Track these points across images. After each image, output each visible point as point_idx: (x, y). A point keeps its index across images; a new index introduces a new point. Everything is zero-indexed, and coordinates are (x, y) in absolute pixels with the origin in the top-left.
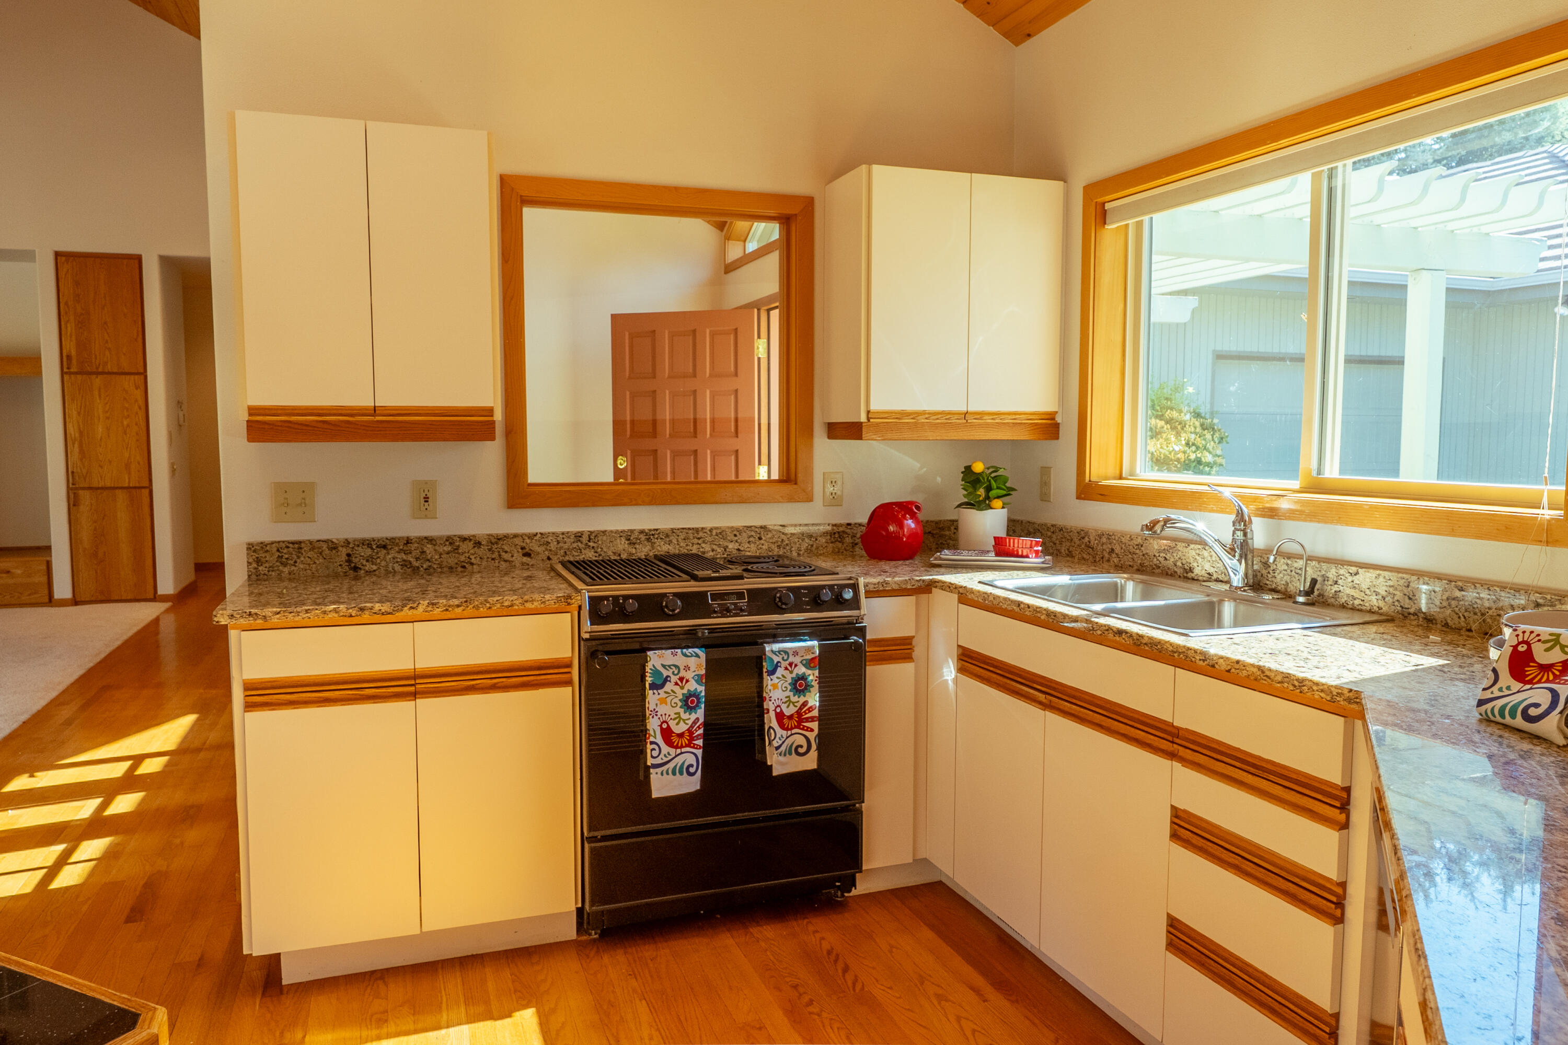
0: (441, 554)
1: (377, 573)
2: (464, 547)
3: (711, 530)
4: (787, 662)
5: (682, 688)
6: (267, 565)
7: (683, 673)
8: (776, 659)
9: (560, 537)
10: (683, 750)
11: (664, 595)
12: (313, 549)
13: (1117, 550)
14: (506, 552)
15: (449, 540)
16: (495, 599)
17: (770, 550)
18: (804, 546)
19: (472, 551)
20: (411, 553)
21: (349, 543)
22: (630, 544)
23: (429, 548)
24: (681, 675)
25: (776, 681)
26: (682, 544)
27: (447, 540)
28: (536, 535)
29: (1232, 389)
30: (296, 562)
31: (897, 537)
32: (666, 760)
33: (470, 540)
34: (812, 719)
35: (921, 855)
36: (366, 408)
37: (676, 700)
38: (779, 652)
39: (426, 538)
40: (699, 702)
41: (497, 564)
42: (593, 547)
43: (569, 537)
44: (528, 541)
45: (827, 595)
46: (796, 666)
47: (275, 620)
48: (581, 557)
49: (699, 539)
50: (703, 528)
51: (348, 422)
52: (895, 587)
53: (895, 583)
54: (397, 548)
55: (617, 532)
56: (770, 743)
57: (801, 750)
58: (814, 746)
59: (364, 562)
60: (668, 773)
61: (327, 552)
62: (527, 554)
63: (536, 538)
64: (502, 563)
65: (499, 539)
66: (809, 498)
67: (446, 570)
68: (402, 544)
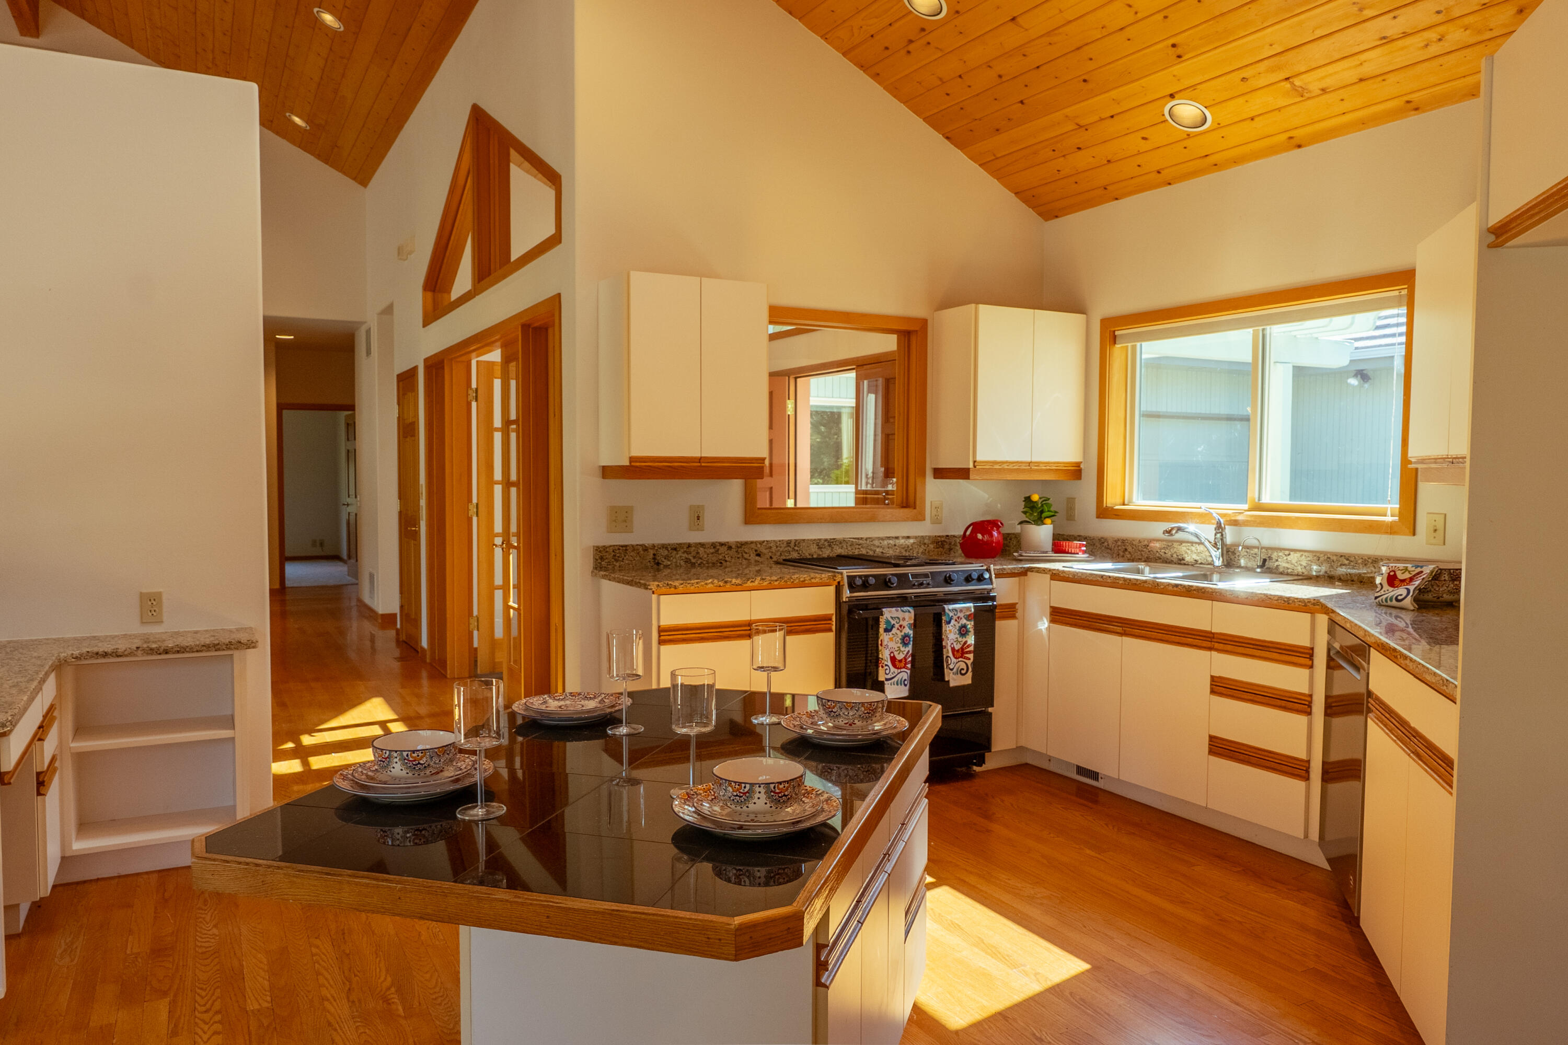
0: (708, 554)
1: (670, 567)
2: (723, 549)
4: (956, 616)
5: (901, 631)
6: (607, 561)
7: (901, 623)
8: (950, 614)
9: (778, 544)
10: (902, 670)
11: (886, 575)
12: (634, 550)
13: (1130, 549)
14: (746, 553)
15: (713, 545)
16: (796, 576)
17: (900, 552)
18: (921, 550)
19: (726, 553)
20: (690, 553)
21: (655, 546)
22: (819, 548)
23: (701, 550)
24: (900, 623)
25: (951, 628)
27: (712, 545)
28: (764, 542)
29: (1199, 449)
30: (623, 559)
31: (989, 543)
32: (893, 676)
33: (725, 545)
34: (969, 652)
35: (1022, 743)
36: (695, 458)
37: (898, 639)
38: (952, 610)
39: (700, 544)
40: (910, 640)
41: (740, 561)
42: (797, 550)
43: (783, 544)
44: (759, 546)
45: (975, 576)
46: (962, 619)
47: (681, 589)
48: (790, 557)
49: (859, 545)
51: (682, 466)
52: (1009, 571)
53: (1009, 568)
54: (682, 550)
55: (811, 540)
56: (947, 666)
57: (963, 672)
58: (970, 669)
59: (663, 560)
60: (894, 684)
61: (642, 552)
62: (758, 555)
63: (764, 544)
64: (744, 560)
65: (742, 545)
66: (920, 517)
67: (711, 565)
68: (685, 547)
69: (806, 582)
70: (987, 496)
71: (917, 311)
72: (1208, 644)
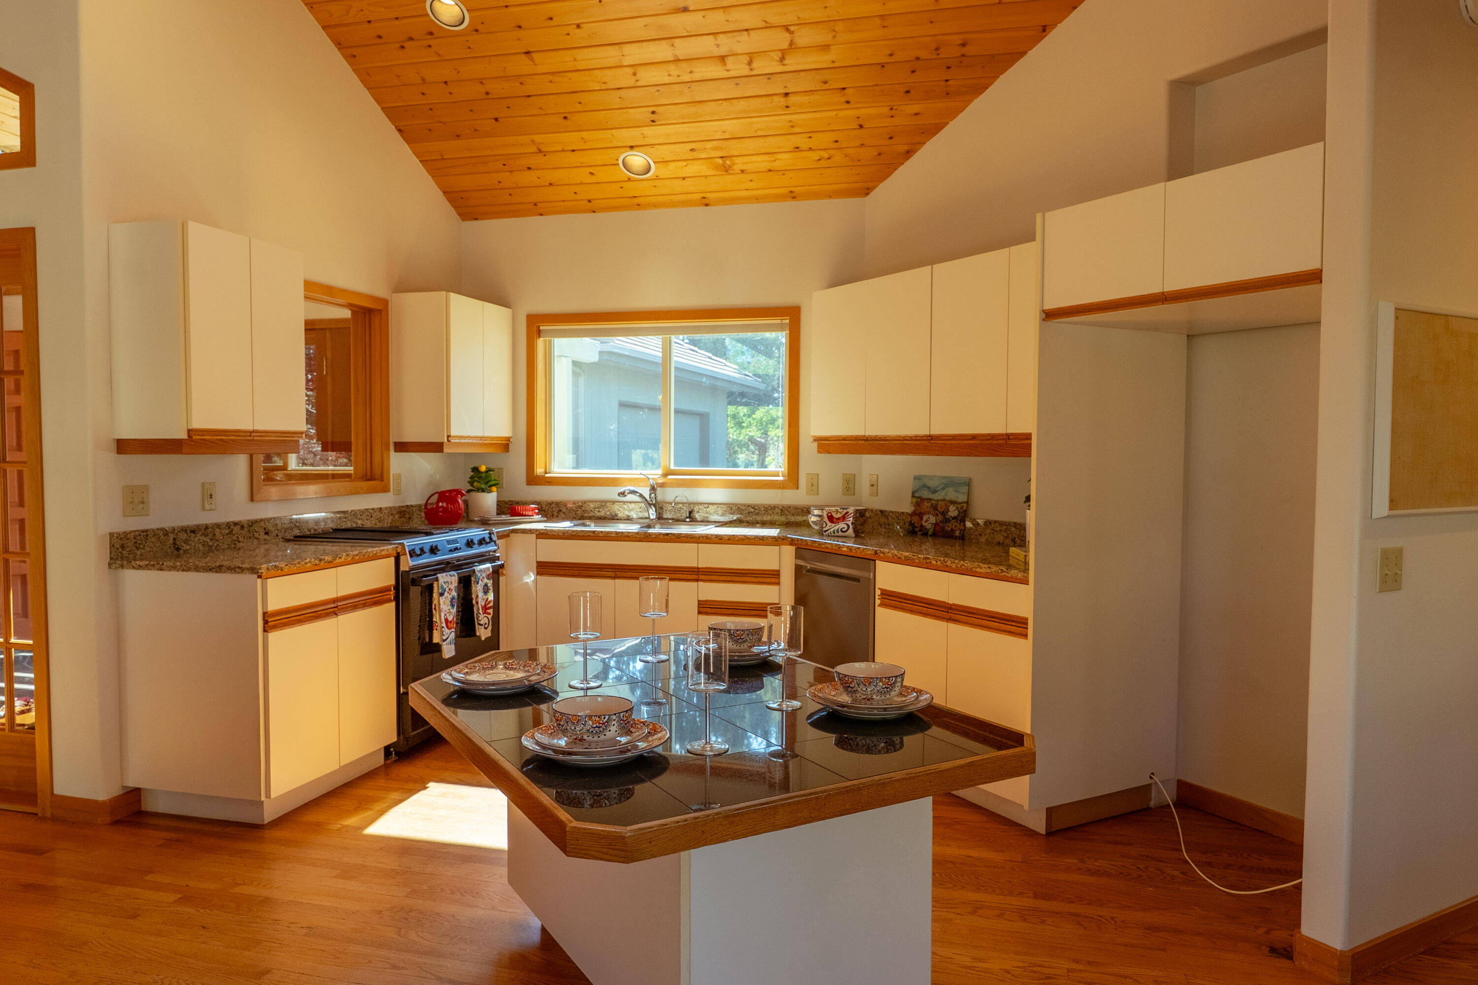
0: (223, 535)
1: (189, 551)
2: (236, 529)
5: (450, 595)
8: (478, 575)
9: (282, 521)
10: (452, 630)
12: (154, 536)
13: (564, 510)
14: (256, 532)
15: (228, 525)
16: (370, 550)
19: (239, 533)
20: (208, 536)
21: (174, 530)
23: (217, 532)
24: (450, 587)
25: (479, 587)
28: (271, 519)
32: (447, 636)
33: (239, 524)
34: (490, 608)
37: (449, 602)
38: (479, 571)
39: (216, 524)
40: (455, 602)
41: (252, 541)
44: (267, 524)
46: (485, 578)
54: (200, 533)
56: (477, 623)
57: (486, 626)
58: (490, 621)
59: (183, 544)
60: (449, 644)
61: (163, 537)
62: (267, 533)
63: (271, 521)
64: (255, 540)
65: (253, 523)
66: (386, 490)
67: (226, 546)
68: (202, 529)
71: (381, 292)
72: (696, 577)
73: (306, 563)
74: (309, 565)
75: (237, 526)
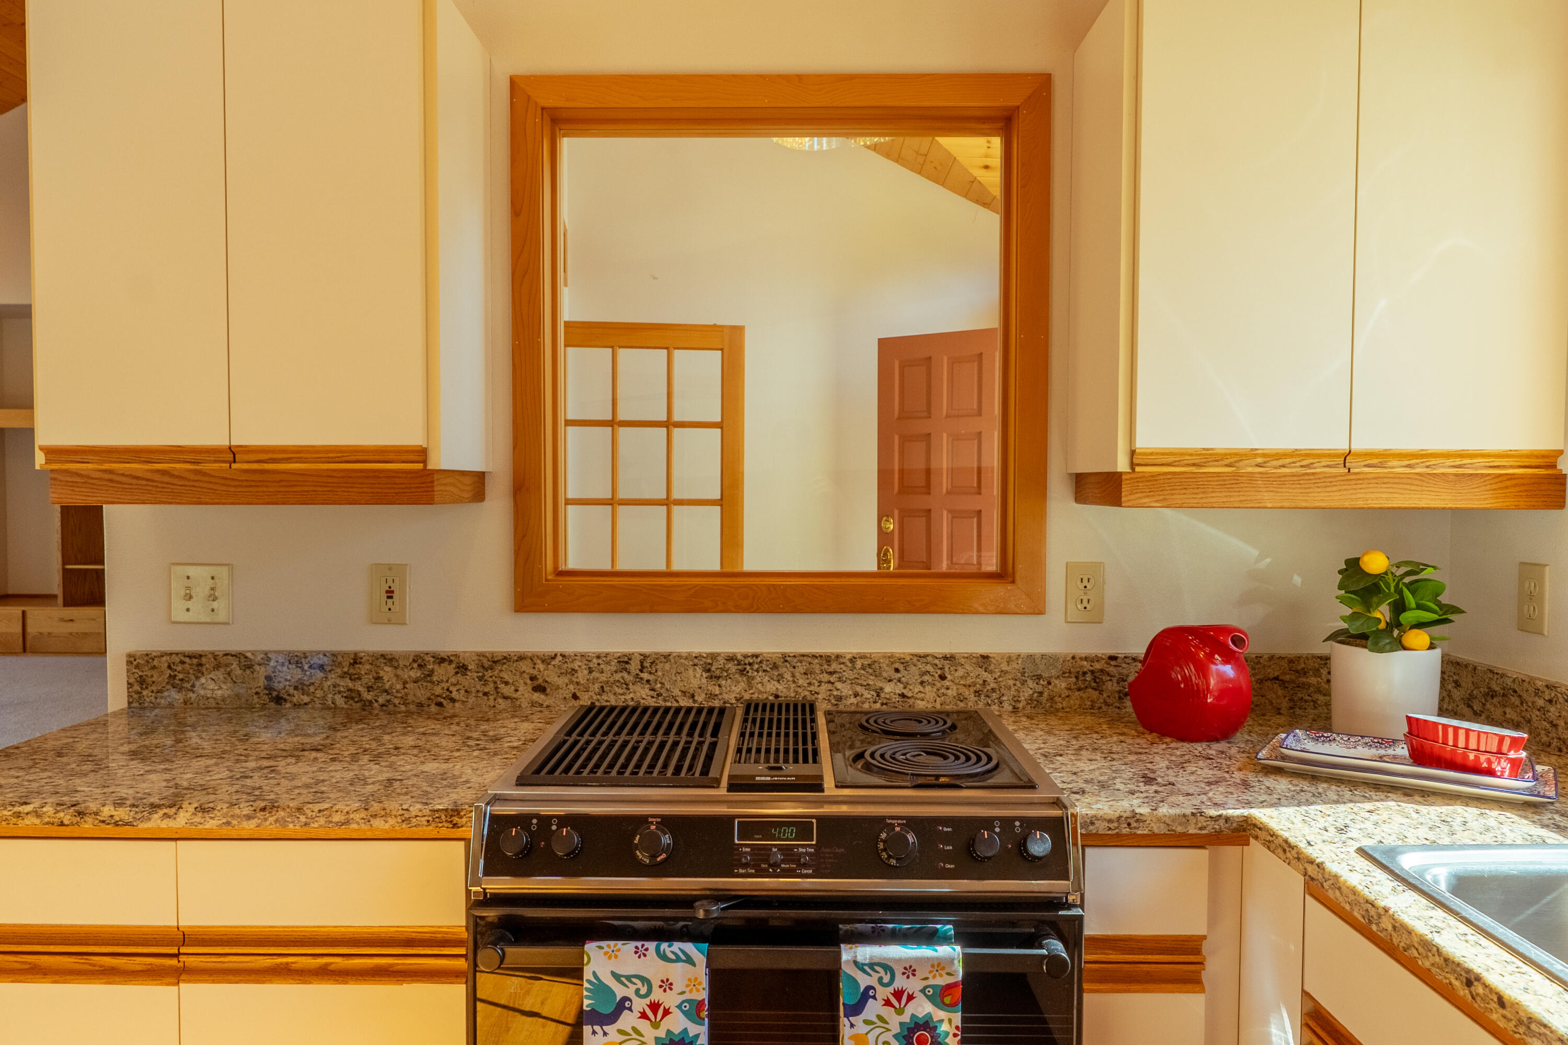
0: (405, 683)
1: (309, 707)
2: (442, 672)
3: (853, 660)
4: (891, 989)
5: (656, 1025)
6: (154, 688)
7: (657, 995)
8: (864, 981)
9: (593, 662)
12: (217, 667)
14: (506, 683)
15: (419, 660)
17: (961, 698)
18: (1026, 693)
19: (453, 680)
20: (360, 679)
21: (270, 658)
22: (711, 677)
23: (387, 673)
24: (654, 997)
25: (861, 1028)
26: (801, 682)
27: (414, 661)
28: (554, 657)
30: (193, 686)
31: (1195, 694)
33: (451, 662)
36: (219, 450)
38: (872, 965)
39: (382, 655)
41: (491, 703)
42: (648, 681)
43: (608, 663)
44: (541, 666)
45: (993, 841)
46: (911, 998)
48: (629, 700)
49: (831, 673)
50: (838, 657)
54: (339, 671)
55: (688, 657)
59: (291, 689)
61: (239, 672)
62: (540, 689)
63: (555, 662)
64: (500, 700)
65: (495, 661)
66: (1037, 608)
67: (412, 707)
68: (346, 664)
69: (354, 826)
70: (1255, 553)
73: (18, 815)
74: (31, 820)
75: (446, 664)
